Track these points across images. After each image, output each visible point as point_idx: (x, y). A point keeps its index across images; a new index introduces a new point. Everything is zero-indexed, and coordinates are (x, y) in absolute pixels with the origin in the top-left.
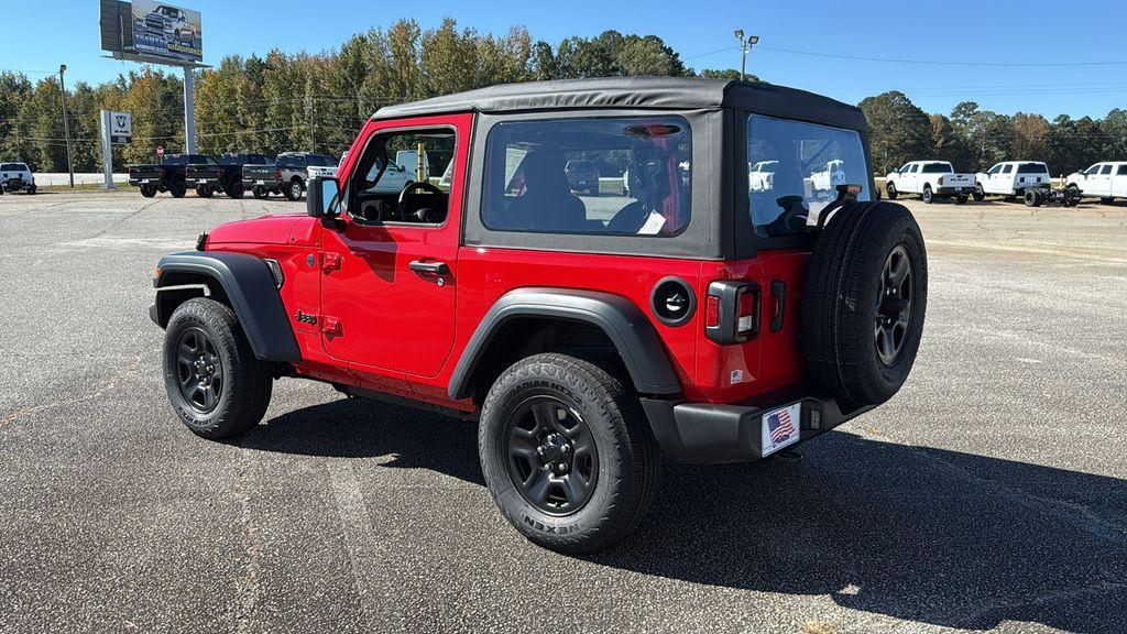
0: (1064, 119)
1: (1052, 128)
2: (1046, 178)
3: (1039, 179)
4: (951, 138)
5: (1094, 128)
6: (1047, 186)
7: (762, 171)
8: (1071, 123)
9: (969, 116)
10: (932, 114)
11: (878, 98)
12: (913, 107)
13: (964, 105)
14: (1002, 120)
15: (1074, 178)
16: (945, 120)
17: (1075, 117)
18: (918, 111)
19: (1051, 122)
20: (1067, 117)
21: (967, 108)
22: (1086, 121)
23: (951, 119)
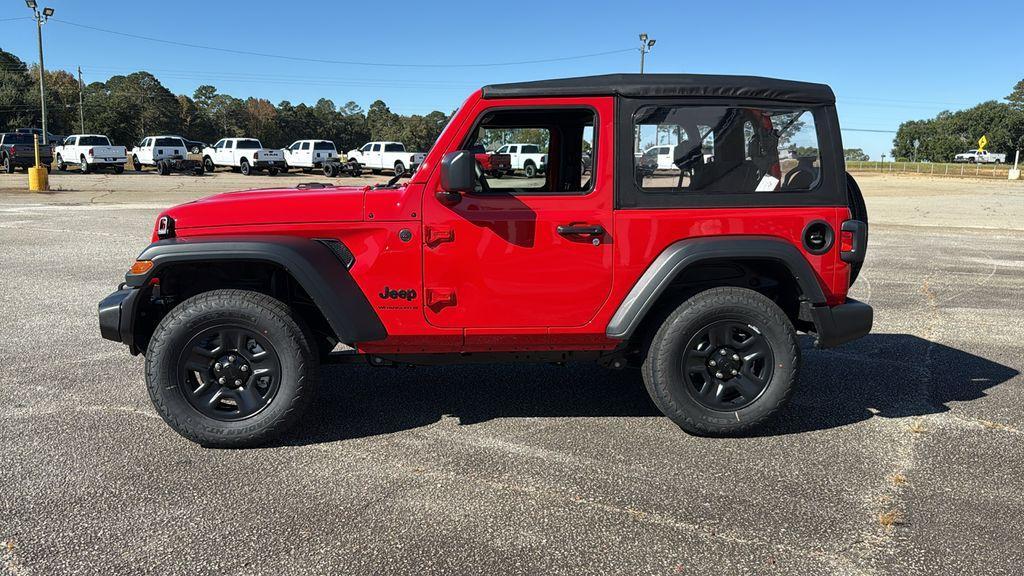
0: (286, 104)
1: (277, 111)
2: (335, 154)
3: (330, 155)
4: (197, 117)
5: (310, 113)
6: (338, 160)
7: (80, 144)
8: (291, 109)
9: (210, 98)
10: (177, 95)
11: (129, 77)
12: (162, 88)
13: (204, 88)
14: (238, 102)
15: (353, 154)
16: (189, 100)
17: (294, 104)
18: (167, 91)
19: (276, 106)
20: (288, 103)
21: (206, 91)
22: (302, 107)
23: (194, 101)
